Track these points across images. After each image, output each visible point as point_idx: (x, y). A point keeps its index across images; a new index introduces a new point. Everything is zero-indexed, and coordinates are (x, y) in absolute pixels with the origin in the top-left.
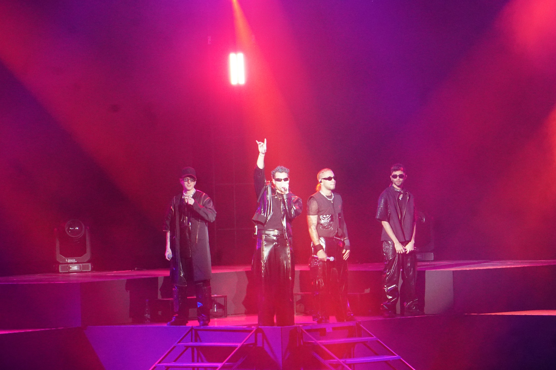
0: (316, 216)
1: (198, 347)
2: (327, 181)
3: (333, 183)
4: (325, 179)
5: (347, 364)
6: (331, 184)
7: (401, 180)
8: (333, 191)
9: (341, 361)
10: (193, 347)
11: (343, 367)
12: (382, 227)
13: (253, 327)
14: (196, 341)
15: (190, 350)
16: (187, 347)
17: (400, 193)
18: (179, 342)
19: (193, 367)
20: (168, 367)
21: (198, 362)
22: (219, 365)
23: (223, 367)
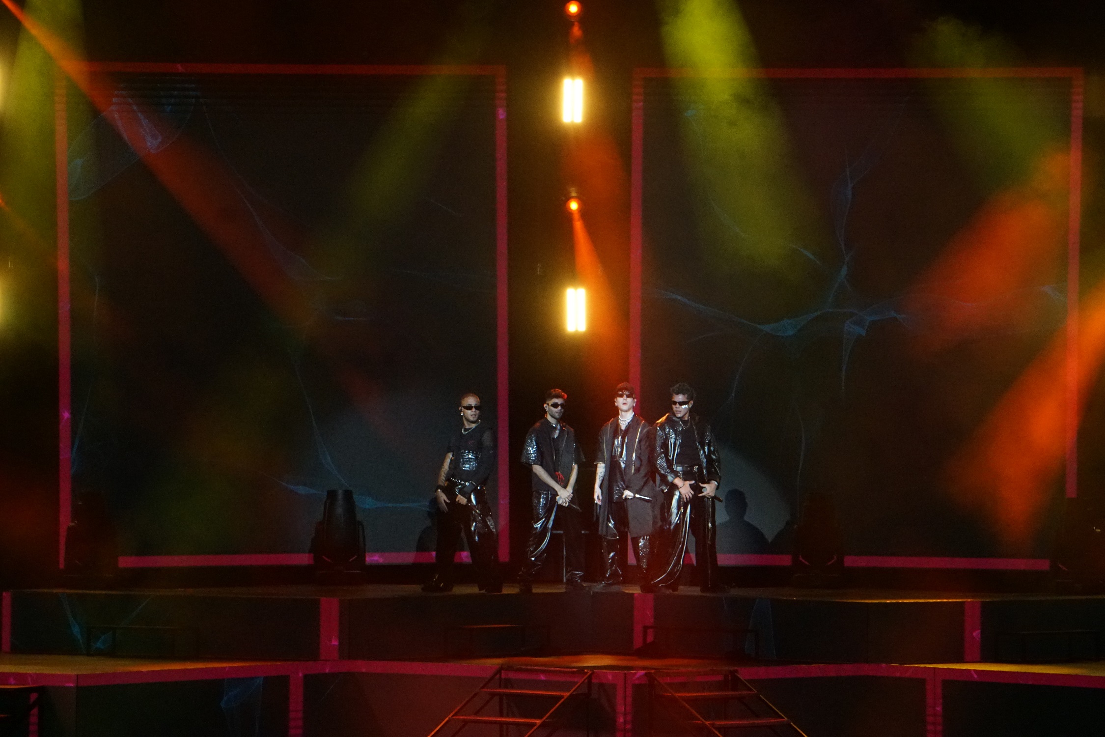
1: (509, 696)
9: (707, 723)
11: (710, 731)
13: (586, 671)
14: (505, 686)
17: (555, 428)
19: (501, 724)
20: (466, 722)
21: (508, 716)
22: (538, 722)
23: (543, 725)
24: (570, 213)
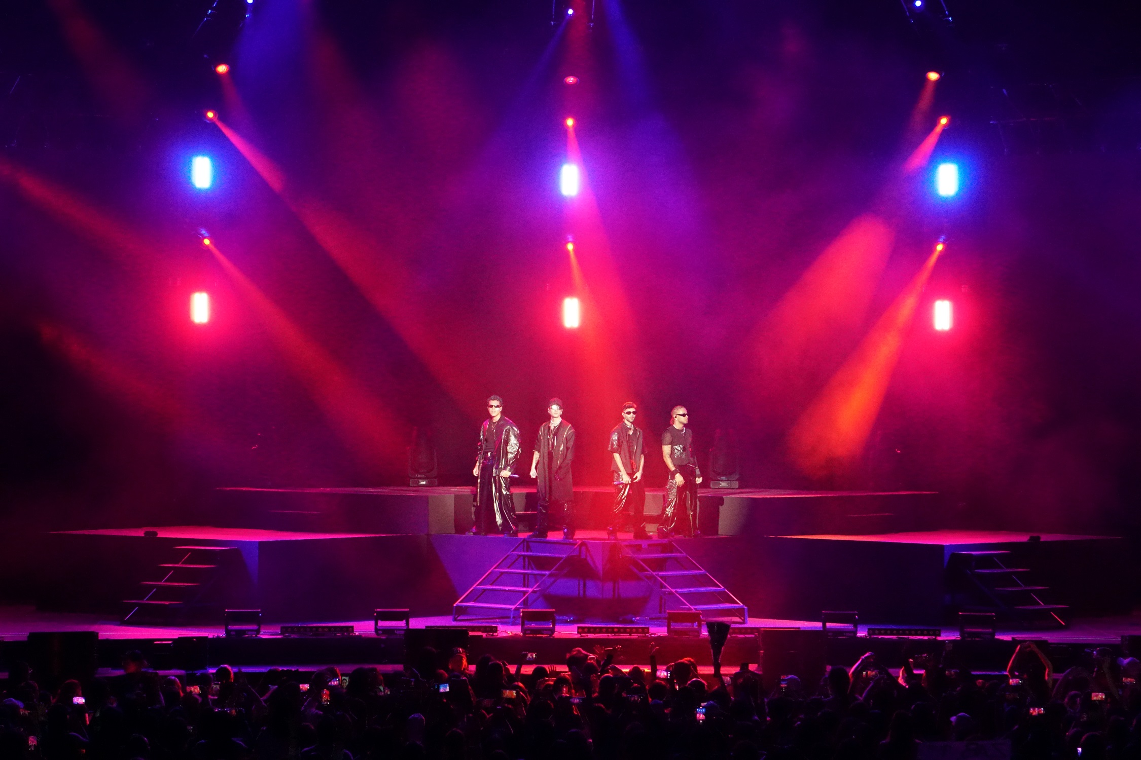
0: (670, 446)
1: (529, 557)
2: (682, 417)
3: (686, 419)
4: (679, 415)
5: (659, 577)
6: (685, 420)
7: (634, 416)
8: (685, 425)
9: (654, 573)
10: (524, 556)
11: (656, 579)
12: (613, 458)
13: (578, 541)
14: (527, 551)
15: (522, 557)
16: (519, 556)
17: (630, 429)
18: (513, 551)
19: (524, 574)
20: (502, 573)
21: (528, 569)
22: (547, 573)
23: (550, 576)
24: (567, 252)
